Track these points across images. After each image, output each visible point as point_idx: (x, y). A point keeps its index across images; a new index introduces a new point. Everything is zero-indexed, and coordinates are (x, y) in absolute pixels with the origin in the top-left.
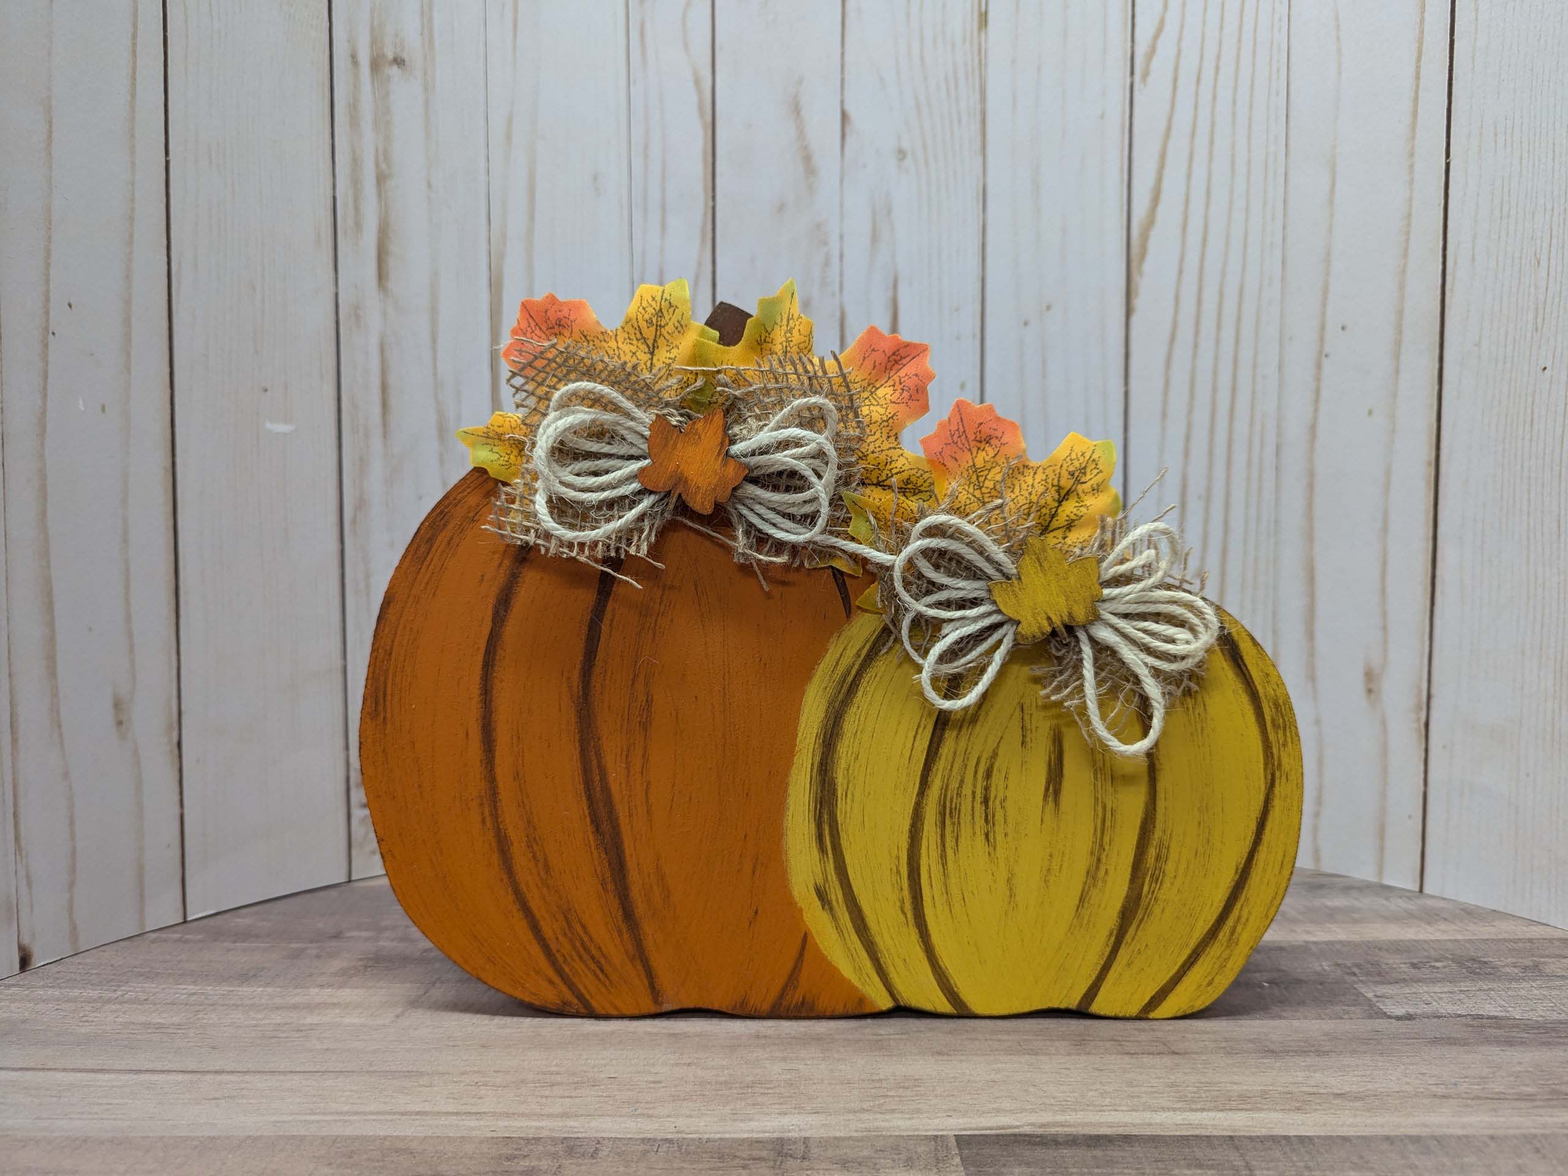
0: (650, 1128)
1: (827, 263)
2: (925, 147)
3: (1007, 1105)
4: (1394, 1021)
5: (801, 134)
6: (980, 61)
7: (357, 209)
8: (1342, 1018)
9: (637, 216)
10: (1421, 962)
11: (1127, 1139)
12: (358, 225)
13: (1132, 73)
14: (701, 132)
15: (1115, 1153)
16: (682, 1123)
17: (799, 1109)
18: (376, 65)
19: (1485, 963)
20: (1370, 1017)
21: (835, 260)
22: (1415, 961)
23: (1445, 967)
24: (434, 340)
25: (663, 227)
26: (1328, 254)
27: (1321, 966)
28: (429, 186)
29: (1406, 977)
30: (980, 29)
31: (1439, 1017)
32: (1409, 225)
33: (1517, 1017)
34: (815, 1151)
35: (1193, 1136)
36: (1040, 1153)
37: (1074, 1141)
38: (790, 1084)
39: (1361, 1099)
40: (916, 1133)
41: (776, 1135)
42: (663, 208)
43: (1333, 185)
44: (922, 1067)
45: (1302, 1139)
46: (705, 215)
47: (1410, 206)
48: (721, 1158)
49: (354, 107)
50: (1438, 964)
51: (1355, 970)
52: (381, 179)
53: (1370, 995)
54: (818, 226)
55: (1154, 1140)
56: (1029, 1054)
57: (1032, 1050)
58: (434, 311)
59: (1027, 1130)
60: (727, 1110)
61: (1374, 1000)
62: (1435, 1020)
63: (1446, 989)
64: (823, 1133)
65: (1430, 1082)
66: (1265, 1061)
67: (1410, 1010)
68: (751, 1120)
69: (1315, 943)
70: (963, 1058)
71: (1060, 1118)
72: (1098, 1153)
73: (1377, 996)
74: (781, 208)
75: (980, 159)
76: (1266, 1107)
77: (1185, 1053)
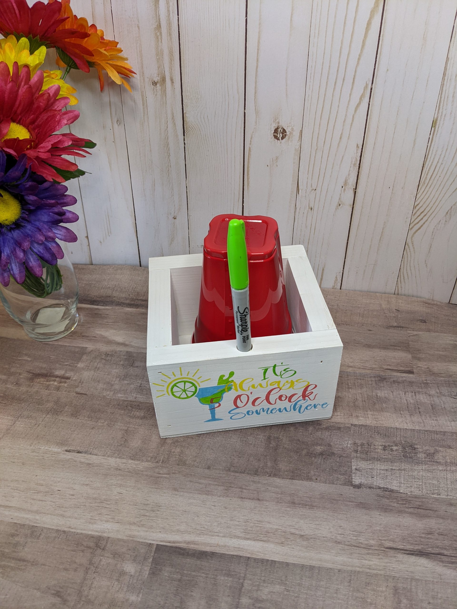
4: (352, 488)
8: (333, 484)
10: (389, 445)
19: (415, 449)
20: (345, 484)
22: (387, 444)
23: (396, 450)
27: (348, 444)
29: (376, 456)
31: (370, 488)
33: (401, 491)
35: (235, 555)
39: (308, 539)
40: (145, 541)
41: (99, 534)
50: (395, 448)
51: (359, 448)
53: (354, 468)
56: (206, 494)
57: (209, 491)
61: (354, 471)
62: (368, 490)
63: (386, 468)
65: (340, 533)
66: (288, 509)
67: (363, 481)
68: (95, 523)
69: (355, 425)
70: (182, 493)
73: (356, 469)
76: (271, 540)
77: (263, 500)
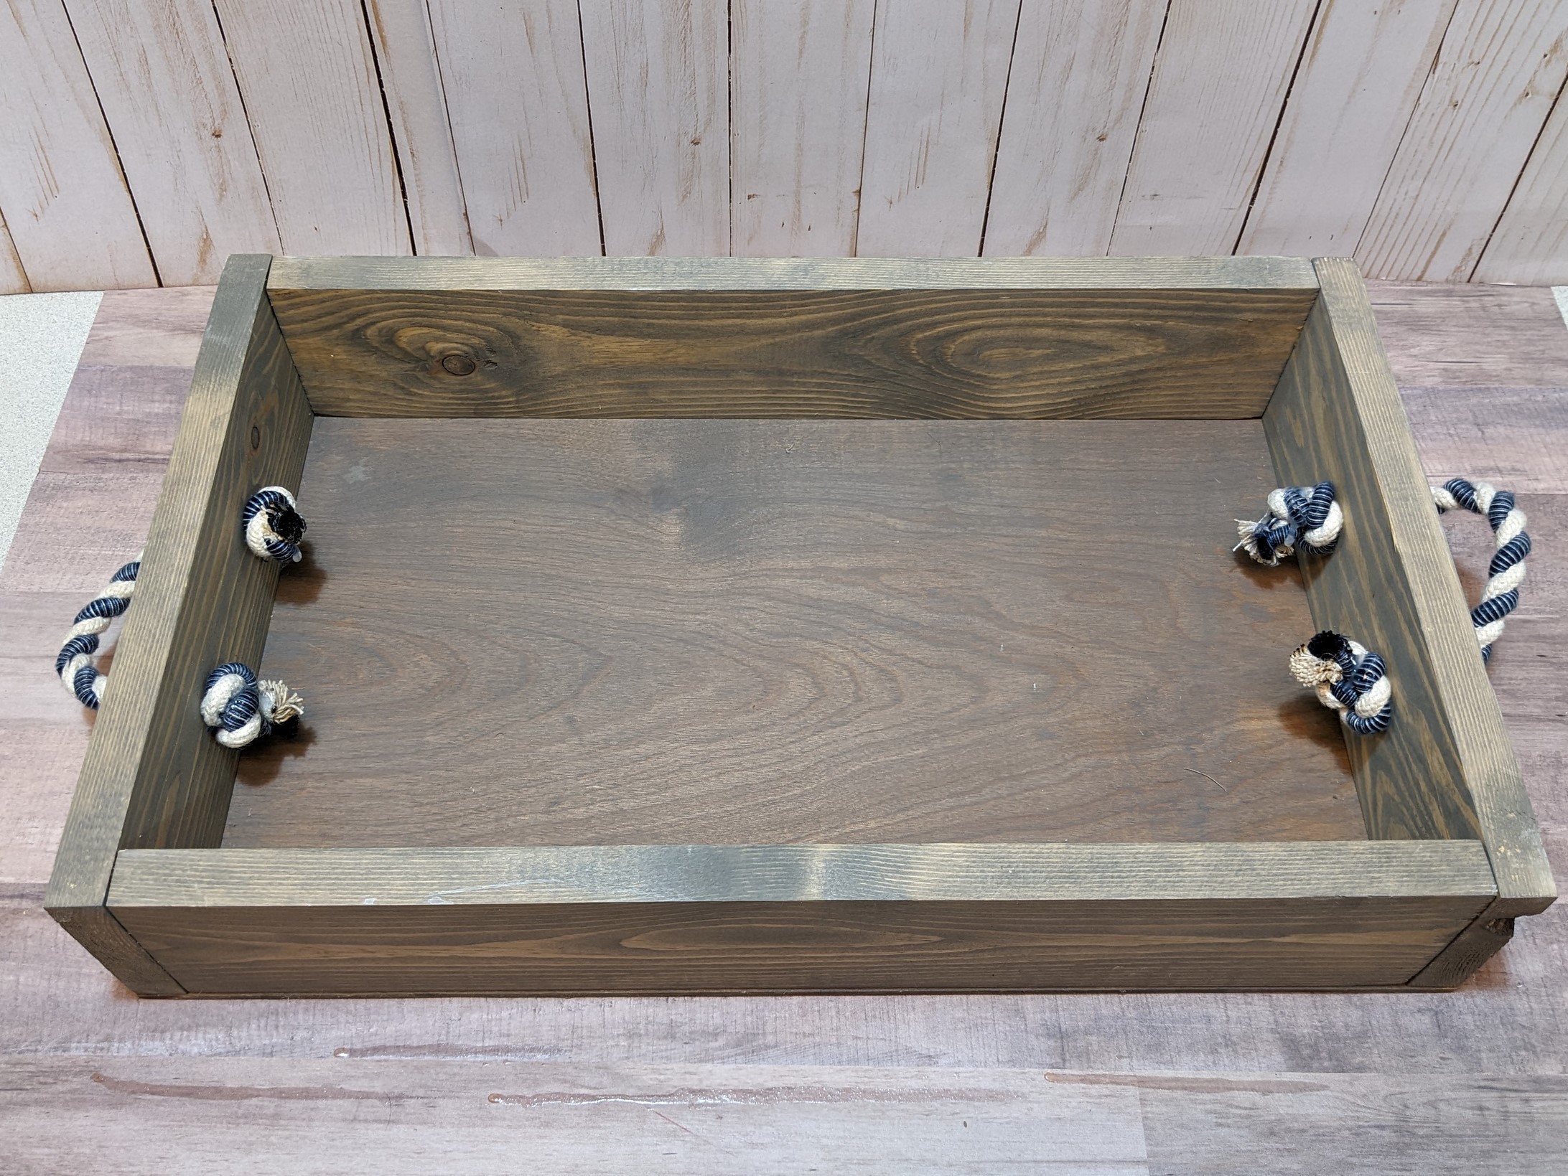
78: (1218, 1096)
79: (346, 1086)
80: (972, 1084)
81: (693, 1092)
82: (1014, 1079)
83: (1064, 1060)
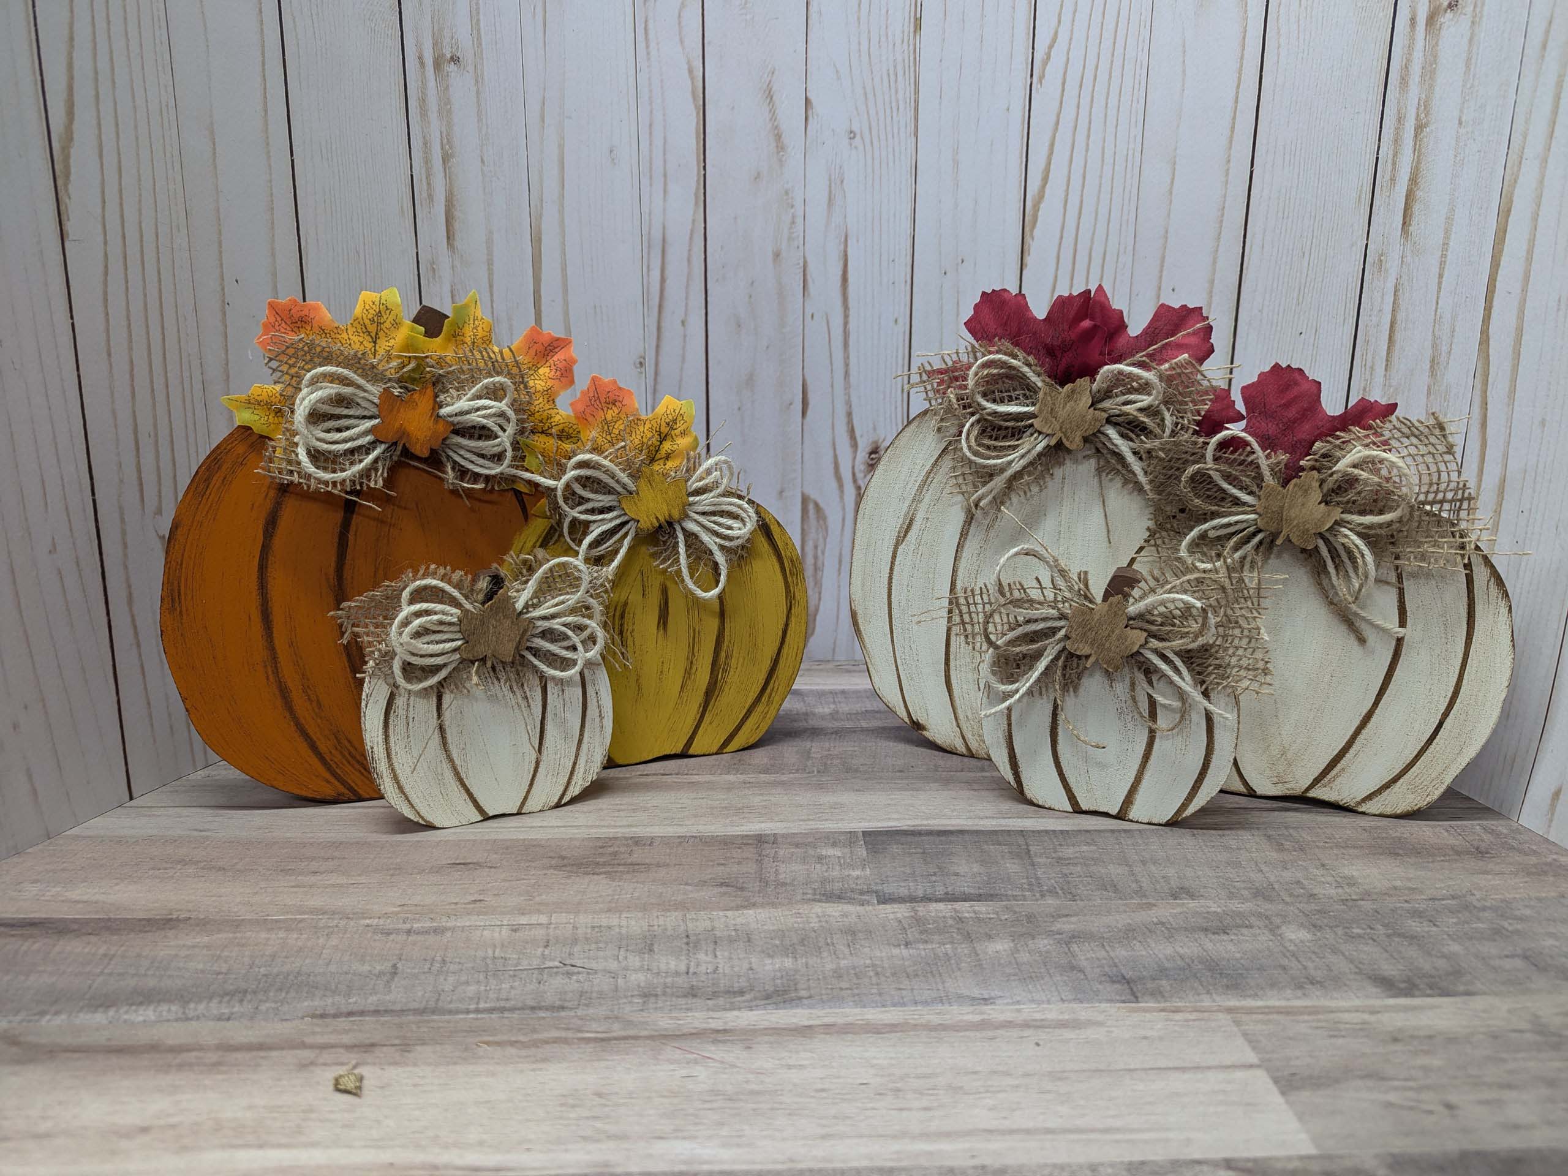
0: (681, 831)
1: (793, 222)
2: (870, 129)
3: (895, 816)
5: (773, 116)
6: (915, 58)
7: (429, 184)
9: (645, 181)
11: (962, 832)
12: (430, 197)
13: (1032, 76)
14: (694, 114)
15: (953, 838)
16: (701, 828)
17: (772, 820)
18: (438, 65)
21: (800, 220)
24: (491, 286)
25: (665, 191)
26: (1167, 232)
28: (482, 161)
30: (915, 32)
32: (1223, 215)
34: (780, 840)
36: (909, 839)
37: (930, 833)
38: (765, 807)
42: (665, 176)
43: (1173, 179)
44: (846, 798)
45: (1062, 832)
46: (698, 181)
47: (1224, 202)
48: (726, 844)
49: (423, 101)
52: (446, 159)
54: (787, 193)
55: (977, 832)
58: (490, 263)
59: (905, 828)
60: (728, 821)
64: (784, 831)
71: (925, 822)
72: (943, 838)
74: (758, 177)
75: (914, 140)
78: (1321, 1017)
79: (309, 1040)
80: (1038, 1016)
81: (718, 1031)
82: (1083, 1011)
83: (1136, 997)
